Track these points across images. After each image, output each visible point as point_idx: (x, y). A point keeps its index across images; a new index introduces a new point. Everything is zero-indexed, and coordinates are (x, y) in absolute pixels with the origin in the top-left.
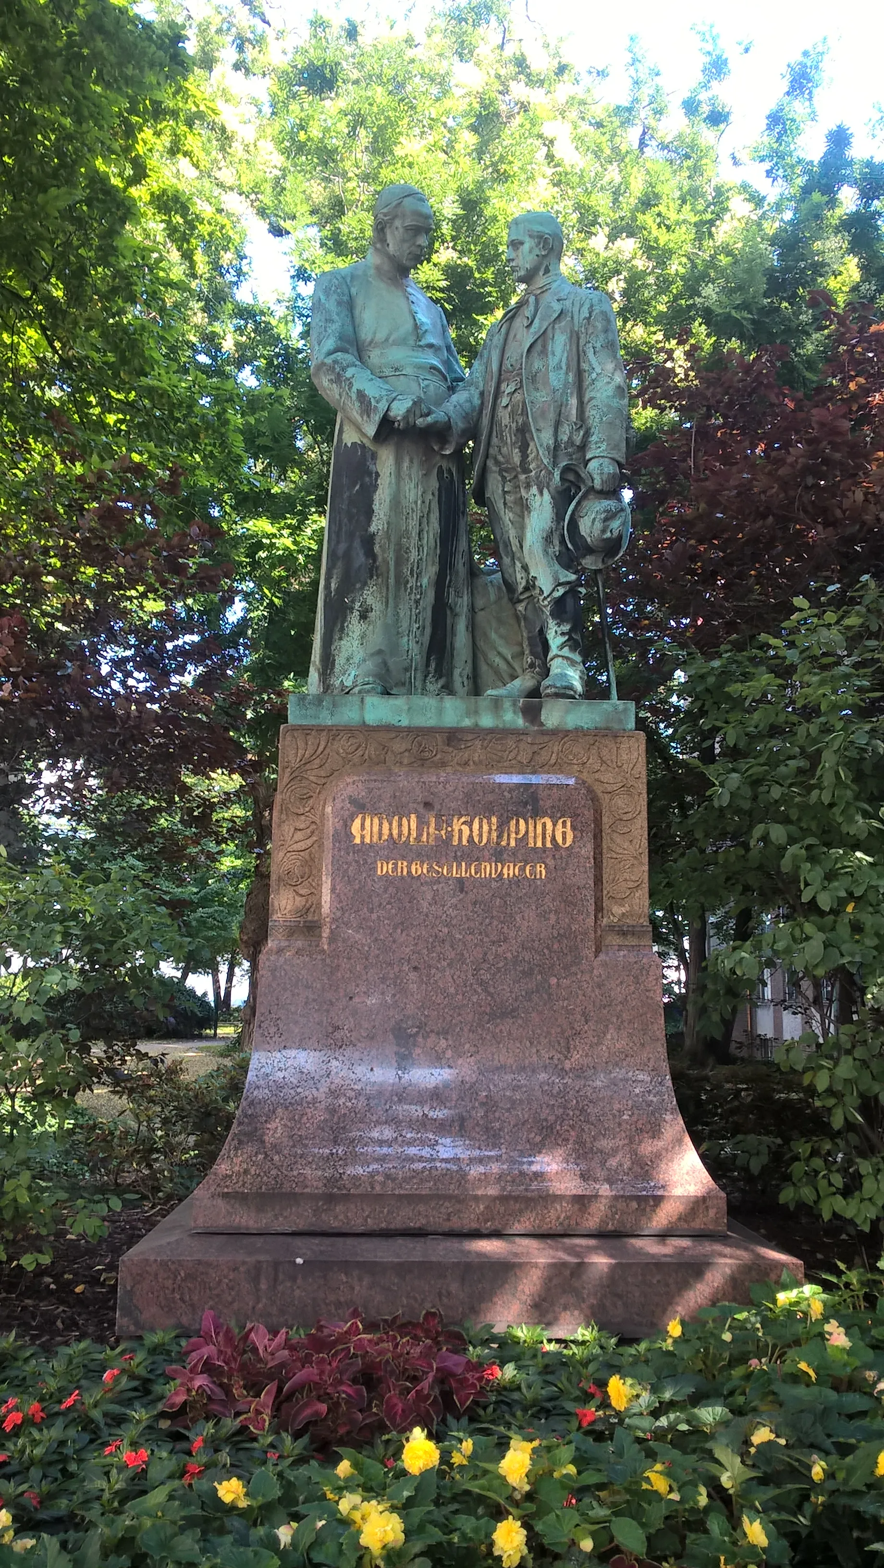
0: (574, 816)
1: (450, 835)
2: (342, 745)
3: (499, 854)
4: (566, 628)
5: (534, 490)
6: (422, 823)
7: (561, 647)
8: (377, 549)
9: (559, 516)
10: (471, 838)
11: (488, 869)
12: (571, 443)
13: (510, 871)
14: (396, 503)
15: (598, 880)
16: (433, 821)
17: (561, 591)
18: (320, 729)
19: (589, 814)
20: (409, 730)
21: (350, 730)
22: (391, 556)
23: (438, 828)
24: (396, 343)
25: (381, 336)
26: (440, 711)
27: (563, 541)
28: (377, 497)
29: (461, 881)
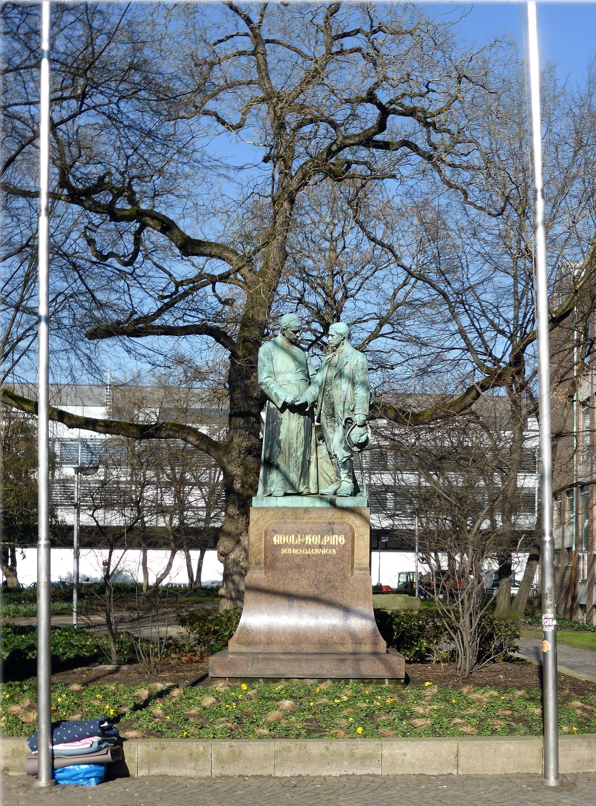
0: (345, 534)
1: (305, 541)
2: (271, 513)
3: (320, 547)
4: (347, 471)
5: (336, 424)
6: (296, 537)
7: (345, 477)
8: (282, 445)
9: (345, 434)
10: (312, 542)
11: (317, 551)
12: (349, 409)
13: (324, 551)
14: (288, 429)
15: (353, 554)
16: (299, 537)
17: (345, 459)
18: (263, 508)
19: (350, 534)
20: (292, 508)
21: (272, 509)
22: (287, 447)
23: (301, 538)
24: (288, 372)
25: (283, 370)
26: (302, 502)
27: (346, 443)
28: (281, 427)
29: (309, 555)
